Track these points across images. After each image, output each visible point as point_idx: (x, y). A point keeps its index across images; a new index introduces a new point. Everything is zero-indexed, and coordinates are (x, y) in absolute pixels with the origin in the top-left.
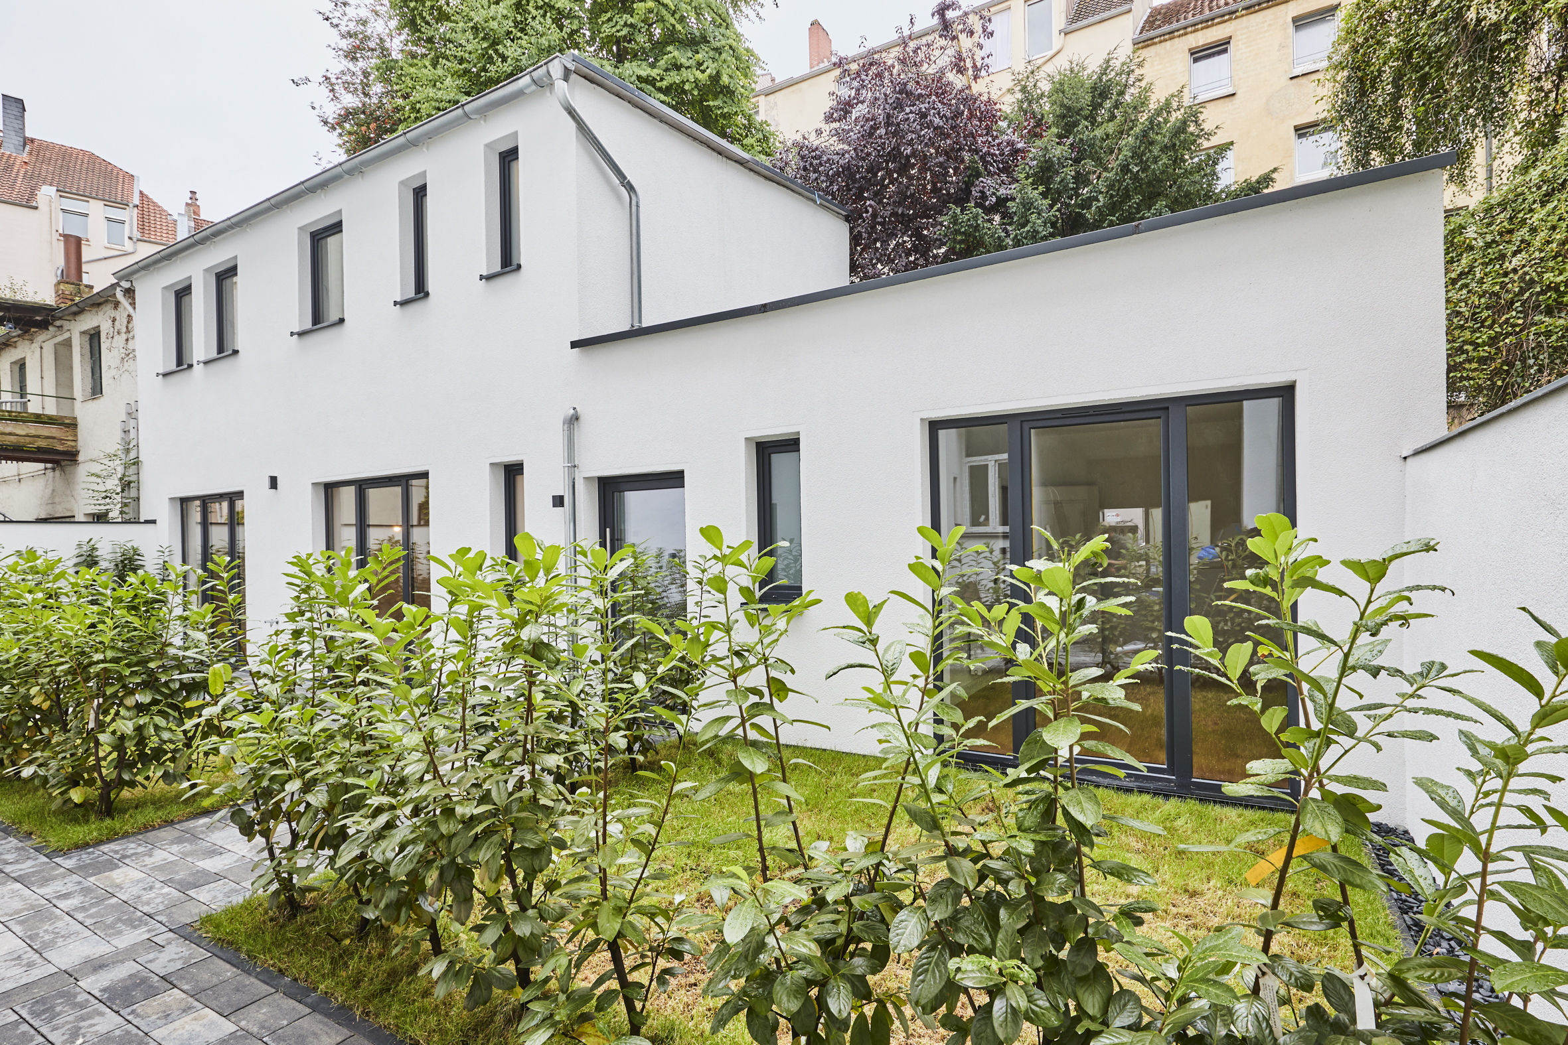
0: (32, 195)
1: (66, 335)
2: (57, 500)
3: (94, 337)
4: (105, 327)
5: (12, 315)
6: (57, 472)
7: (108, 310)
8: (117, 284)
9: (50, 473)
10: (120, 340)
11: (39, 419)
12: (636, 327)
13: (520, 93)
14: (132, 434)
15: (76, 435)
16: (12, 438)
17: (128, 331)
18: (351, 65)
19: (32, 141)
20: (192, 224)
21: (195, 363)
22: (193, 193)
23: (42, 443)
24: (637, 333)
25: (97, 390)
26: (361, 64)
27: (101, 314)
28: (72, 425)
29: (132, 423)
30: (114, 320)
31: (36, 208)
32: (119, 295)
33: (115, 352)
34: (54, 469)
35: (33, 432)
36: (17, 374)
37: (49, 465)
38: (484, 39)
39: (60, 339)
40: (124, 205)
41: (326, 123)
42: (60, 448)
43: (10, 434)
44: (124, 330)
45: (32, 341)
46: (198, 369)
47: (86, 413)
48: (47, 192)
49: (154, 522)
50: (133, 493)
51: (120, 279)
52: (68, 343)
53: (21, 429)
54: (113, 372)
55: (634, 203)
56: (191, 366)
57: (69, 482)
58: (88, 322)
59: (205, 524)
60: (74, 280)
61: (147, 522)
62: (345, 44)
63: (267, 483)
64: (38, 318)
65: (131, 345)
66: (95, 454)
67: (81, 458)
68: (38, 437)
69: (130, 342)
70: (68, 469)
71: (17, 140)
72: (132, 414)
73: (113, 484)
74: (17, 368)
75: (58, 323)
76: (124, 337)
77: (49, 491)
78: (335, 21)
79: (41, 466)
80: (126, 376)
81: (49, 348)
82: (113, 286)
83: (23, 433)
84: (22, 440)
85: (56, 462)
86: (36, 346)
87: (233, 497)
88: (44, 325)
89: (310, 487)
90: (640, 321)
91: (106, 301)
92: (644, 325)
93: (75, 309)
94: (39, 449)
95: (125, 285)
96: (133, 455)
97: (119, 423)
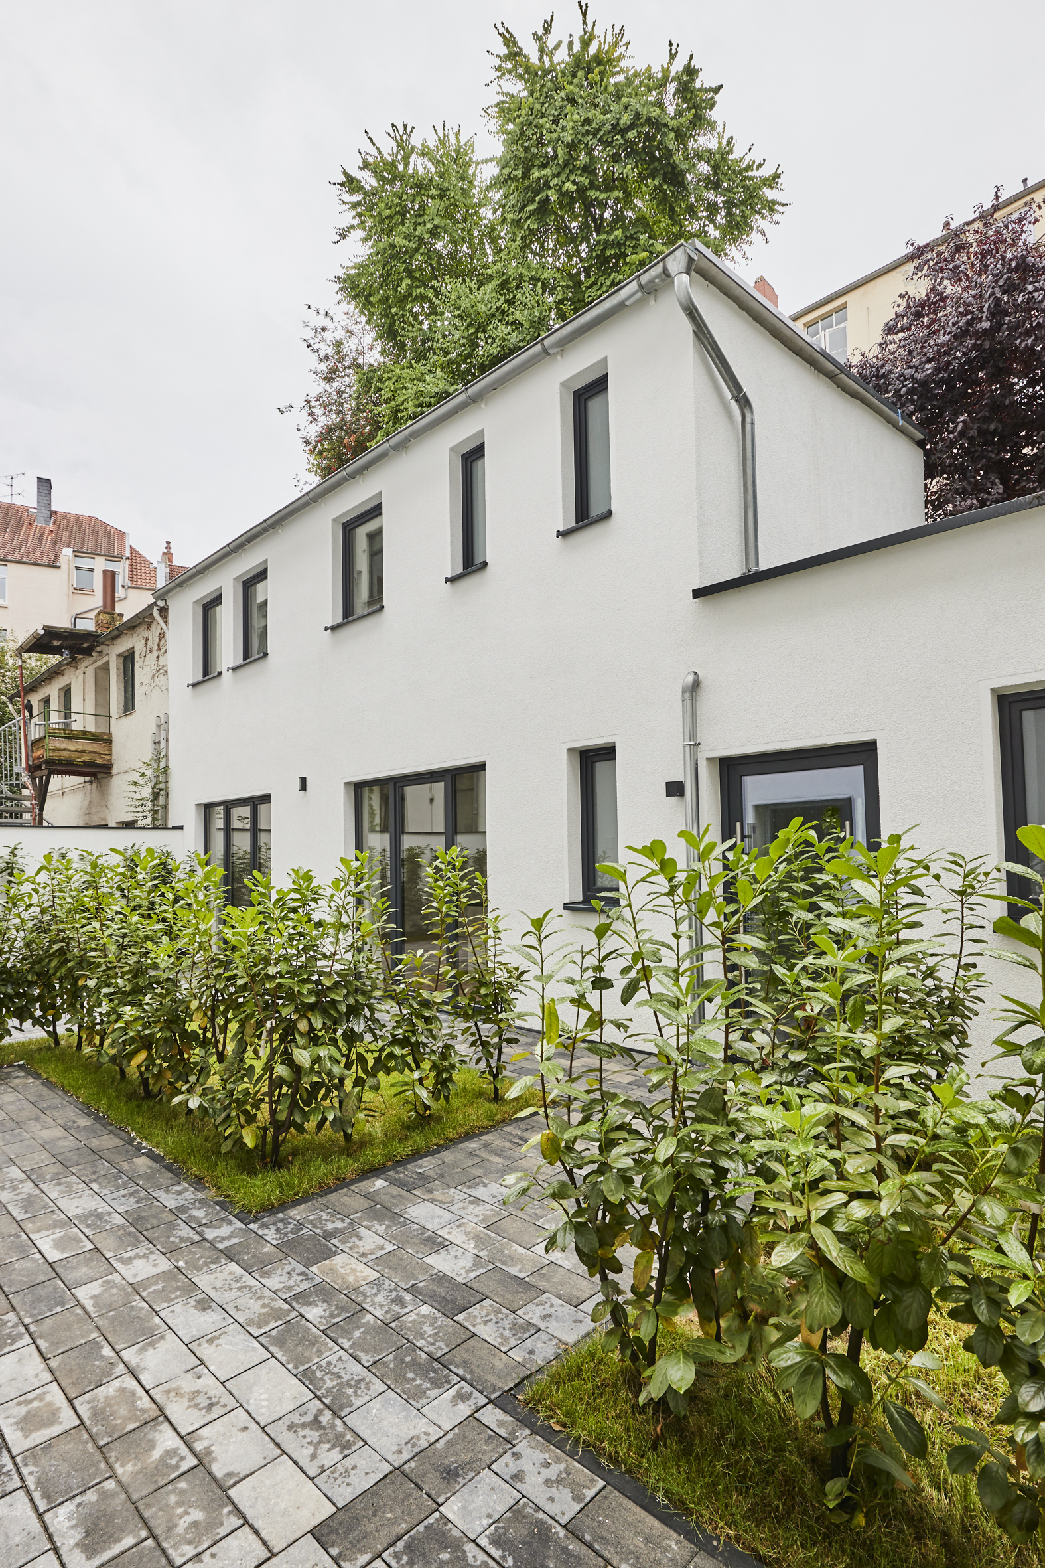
0: (57, 556)
1: (105, 659)
2: (93, 810)
3: (128, 659)
4: (139, 647)
5: (69, 643)
6: (94, 785)
7: (142, 632)
8: (155, 604)
9: (88, 786)
10: (151, 658)
11: (85, 736)
12: (753, 569)
13: (622, 306)
14: (163, 744)
15: (111, 750)
16: (66, 754)
17: (159, 649)
18: (328, 387)
19: (56, 513)
20: (168, 570)
21: (224, 670)
22: (168, 543)
23: (86, 758)
24: (751, 579)
25: (129, 706)
26: (335, 384)
27: (135, 636)
28: (108, 741)
29: (163, 734)
30: (147, 640)
31: (59, 567)
32: (156, 613)
33: (147, 669)
34: (91, 782)
35: (80, 747)
36: (63, 699)
37: (88, 779)
38: (470, 325)
39: (100, 663)
40: (119, 558)
41: (307, 443)
42: (100, 762)
43: (65, 750)
44: (156, 647)
45: (76, 668)
46: (227, 675)
47: (121, 729)
48: (67, 552)
49: (181, 828)
50: (162, 801)
51: (157, 599)
52: (106, 668)
53: (72, 745)
54: (145, 688)
55: (748, 420)
56: (220, 674)
57: (103, 793)
58: (123, 646)
59: (228, 830)
60: (109, 610)
61: (174, 828)
62: (323, 367)
63: (296, 784)
64: (85, 645)
65: (162, 661)
66: (126, 767)
67: (114, 770)
68: (84, 752)
69: (161, 658)
70: (104, 781)
71: (46, 514)
72: (162, 726)
73: (147, 792)
74: (63, 694)
75: (98, 649)
76: (155, 654)
77: (86, 802)
78: (316, 347)
79: (80, 779)
80: (156, 691)
81: (90, 672)
82: (151, 607)
83: (73, 748)
84: (74, 755)
85: (93, 775)
86: (80, 672)
87: (258, 802)
88: (88, 652)
89: (342, 786)
90: (757, 565)
91: (140, 624)
92: (762, 568)
93: (116, 632)
94: (85, 764)
95: (161, 603)
96: (162, 765)
97: (150, 735)
